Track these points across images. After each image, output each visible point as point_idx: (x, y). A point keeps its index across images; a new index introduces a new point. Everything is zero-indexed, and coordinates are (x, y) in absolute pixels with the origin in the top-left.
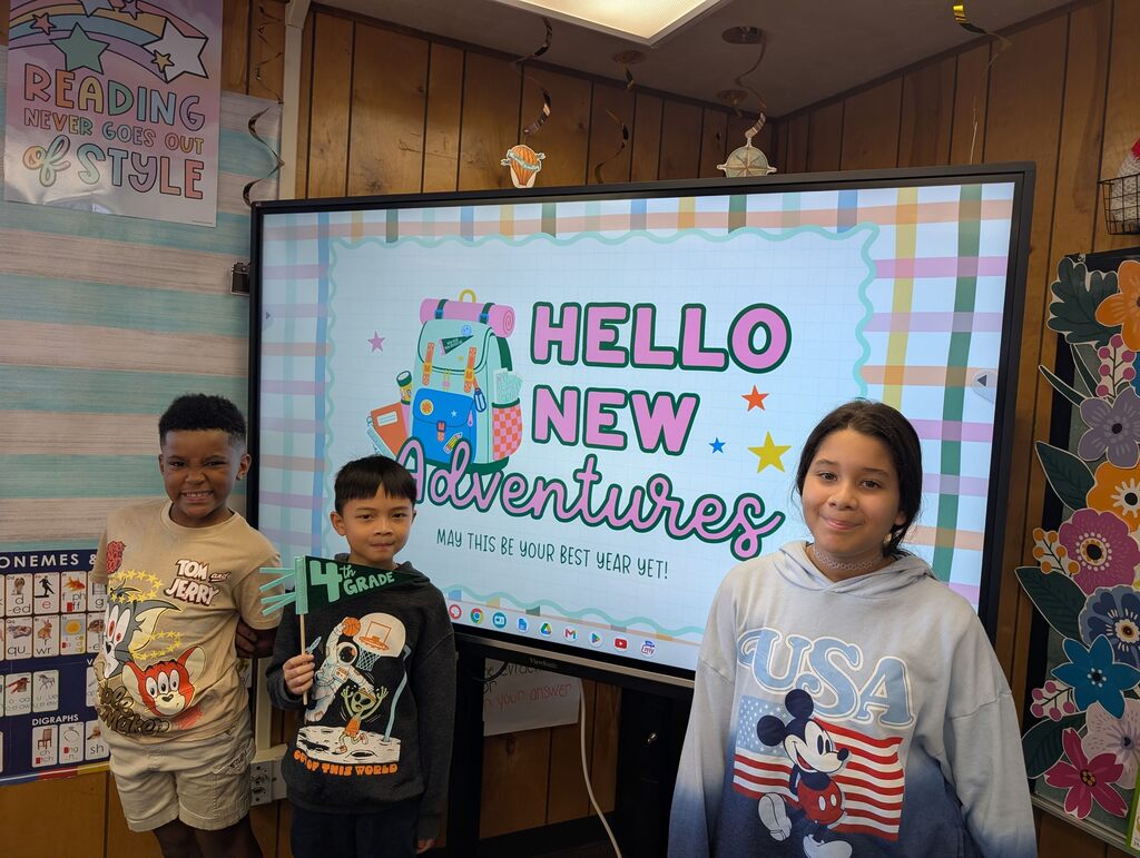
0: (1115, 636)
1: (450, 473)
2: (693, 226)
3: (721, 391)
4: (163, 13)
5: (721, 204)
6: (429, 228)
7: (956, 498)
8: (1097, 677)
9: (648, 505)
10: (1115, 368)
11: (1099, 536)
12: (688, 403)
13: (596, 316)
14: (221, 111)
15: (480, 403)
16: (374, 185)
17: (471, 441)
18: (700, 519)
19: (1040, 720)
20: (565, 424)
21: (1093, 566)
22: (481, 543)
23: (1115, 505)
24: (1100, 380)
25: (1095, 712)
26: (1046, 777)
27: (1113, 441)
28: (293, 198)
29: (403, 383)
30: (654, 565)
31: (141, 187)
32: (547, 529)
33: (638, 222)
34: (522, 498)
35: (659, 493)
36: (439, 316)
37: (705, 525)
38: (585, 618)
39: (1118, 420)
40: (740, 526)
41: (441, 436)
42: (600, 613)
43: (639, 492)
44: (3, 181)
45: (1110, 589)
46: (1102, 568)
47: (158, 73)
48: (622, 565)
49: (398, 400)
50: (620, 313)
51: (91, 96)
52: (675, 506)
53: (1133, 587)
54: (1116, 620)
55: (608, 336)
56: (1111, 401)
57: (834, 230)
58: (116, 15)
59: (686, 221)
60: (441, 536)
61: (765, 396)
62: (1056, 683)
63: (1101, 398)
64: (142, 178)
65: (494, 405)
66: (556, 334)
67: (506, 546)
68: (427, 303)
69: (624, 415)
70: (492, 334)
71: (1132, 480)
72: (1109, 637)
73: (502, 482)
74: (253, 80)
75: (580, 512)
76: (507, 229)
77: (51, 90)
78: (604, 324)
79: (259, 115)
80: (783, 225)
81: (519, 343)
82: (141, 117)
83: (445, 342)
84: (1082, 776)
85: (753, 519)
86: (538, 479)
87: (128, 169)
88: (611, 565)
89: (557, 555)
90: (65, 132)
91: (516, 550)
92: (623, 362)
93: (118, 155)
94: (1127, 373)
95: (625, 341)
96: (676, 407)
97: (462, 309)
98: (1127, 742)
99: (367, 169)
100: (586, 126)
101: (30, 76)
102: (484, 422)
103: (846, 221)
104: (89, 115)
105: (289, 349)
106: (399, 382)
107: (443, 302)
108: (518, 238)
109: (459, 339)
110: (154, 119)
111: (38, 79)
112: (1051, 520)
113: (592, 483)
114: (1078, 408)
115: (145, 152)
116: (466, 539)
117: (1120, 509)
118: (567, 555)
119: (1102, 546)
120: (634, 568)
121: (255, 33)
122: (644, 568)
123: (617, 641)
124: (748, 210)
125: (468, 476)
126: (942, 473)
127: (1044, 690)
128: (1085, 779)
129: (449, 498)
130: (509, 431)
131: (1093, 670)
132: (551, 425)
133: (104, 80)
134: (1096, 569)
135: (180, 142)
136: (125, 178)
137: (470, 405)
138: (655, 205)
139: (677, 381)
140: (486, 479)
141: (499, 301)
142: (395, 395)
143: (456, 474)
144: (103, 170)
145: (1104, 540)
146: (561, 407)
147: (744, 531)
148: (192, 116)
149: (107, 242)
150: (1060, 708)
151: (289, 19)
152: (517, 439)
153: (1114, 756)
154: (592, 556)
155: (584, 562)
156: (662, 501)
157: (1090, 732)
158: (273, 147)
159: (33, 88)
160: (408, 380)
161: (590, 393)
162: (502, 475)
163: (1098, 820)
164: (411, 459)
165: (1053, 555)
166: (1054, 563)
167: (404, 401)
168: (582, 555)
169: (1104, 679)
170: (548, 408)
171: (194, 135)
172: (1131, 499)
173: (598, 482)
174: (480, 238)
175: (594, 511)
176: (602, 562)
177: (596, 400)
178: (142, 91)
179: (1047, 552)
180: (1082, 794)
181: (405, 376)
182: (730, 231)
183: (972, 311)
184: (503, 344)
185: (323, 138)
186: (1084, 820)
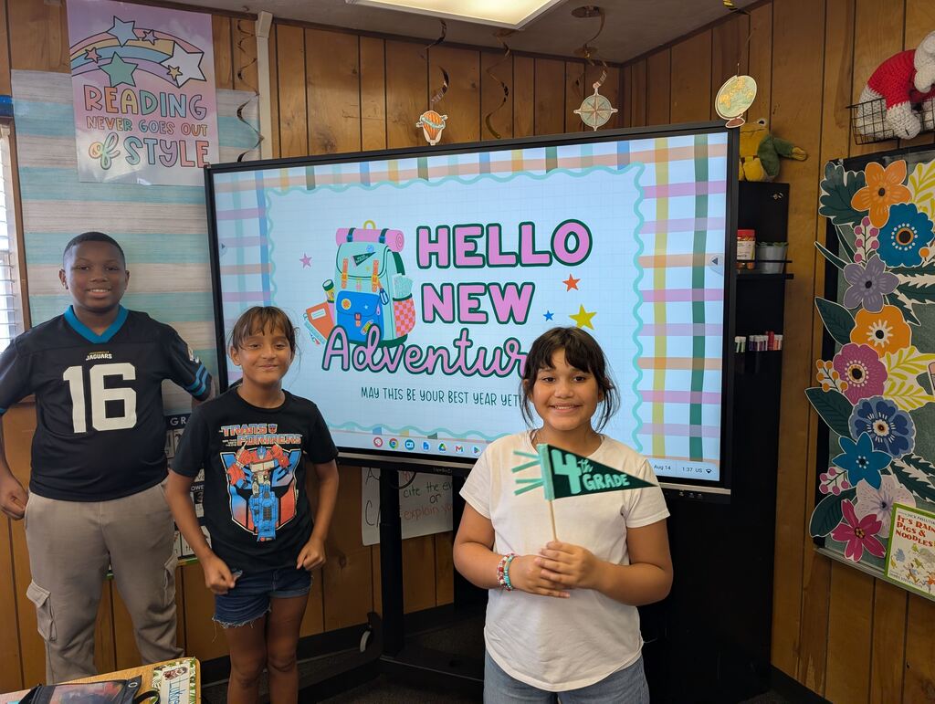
0: (873, 432)
1: (367, 347)
2: (522, 170)
3: (548, 280)
4: (173, 38)
5: (540, 153)
6: (338, 179)
7: (703, 338)
8: (862, 462)
9: (505, 359)
10: (866, 241)
11: (860, 362)
12: (527, 289)
13: (461, 234)
14: (217, 103)
15: (384, 299)
17: (380, 326)
19: (826, 495)
20: (445, 310)
21: (856, 384)
22: (393, 394)
23: (869, 339)
24: (856, 250)
25: (863, 486)
26: (832, 535)
27: (866, 294)
28: (271, 158)
29: (328, 288)
30: (513, 399)
31: (168, 163)
32: (439, 381)
33: (485, 169)
34: (418, 362)
35: (512, 350)
36: (350, 240)
38: (468, 437)
39: (869, 279)
41: (358, 323)
42: (478, 433)
43: (498, 351)
44: (77, 169)
45: (868, 399)
46: (863, 385)
48: (491, 400)
49: (326, 300)
50: (477, 231)
51: (129, 103)
53: (883, 396)
54: (873, 421)
55: (470, 247)
56: (864, 265)
57: (616, 168)
58: (140, 43)
59: (517, 167)
60: (364, 392)
61: (578, 280)
62: (835, 468)
63: (857, 263)
64: (168, 157)
65: (394, 299)
66: (433, 248)
67: (410, 395)
68: (340, 232)
69: (485, 300)
70: (389, 250)
71: (880, 321)
72: (870, 433)
73: (404, 352)
74: (237, 79)
75: (460, 368)
76: (394, 177)
77: (103, 102)
78: (467, 239)
79: (244, 105)
80: (583, 166)
81: (408, 255)
82: (164, 114)
83: (355, 258)
84: (855, 532)
86: (429, 347)
87: (159, 152)
88: (483, 401)
89: (446, 398)
90: (115, 130)
91: (417, 397)
92: (481, 264)
93: (151, 142)
94: (874, 244)
95: (481, 250)
96: (519, 292)
97: (366, 234)
98: (884, 505)
99: (321, 134)
100: (478, 85)
101: (88, 94)
102: (388, 312)
103: (623, 162)
104: (129, 117)
105: (241, 269)
106: (325, 287)
107: (351, 230)
108: (401, 183)
109: (366, 255)
110: (173, 114)
111: (93, 95)
112: (828, 354)
113: (466, 347)
114: (843, 272)
115: (168, 139)
116: (382, 391)
117: (873, 341)
118: (453, 397)
119: (862, 369)
120: (499, 401)
121: (236, 45)
122: (507, 401)
124: (558, 157)
125: (380, 349)
126: (694, 322)
127: (828, 474)
128: (858, 534)
129: (368, 365)
130: (406, 316)
131: (860, 457)
132: (435, 310)
133: (136, 90)
134: (859, 386)
135: (191, 128)
136: (157, 159)
137: (378, 300)
138: (496, 156)
139: (519, 275)
140: (393, 350)
141: (392, 228)
143: (371, 349)
144: (142, 153)
145: (863, 365)
146: (441, 298)
148: (198, 109)
149: (149, 204)
150: (839, 486)
151: (258, 32)
152: (412, 322)
153: (876, 515)
154: (470, 396)
155: (464, 401)
156: (514, 356)
157: (859, 501)
158: (254, 124)
159: (91, 102)
160: (331, 286)
161: (461, 287)
162: (404, 346)
163: (867, 561)
164: (338, 341)
165: (830, 378)
166: (831, 384)
167: (329, 301)
168: (463, 396)
169: (867, 463)
170: (432, 299)
171: (200, 123)
172: (880, 334)
173: (470, 346)
174: (375, 184)
175: (469, 367)
176: (477, 399)
177: (465, 291)
178: (163, 96)
179: (826, 375)
180: (856, 545)
181: (330, 282)
182: (547, 172)
183: (706, 217)
184: (397, 256)
185: (289, 115)
186: (859, 563)
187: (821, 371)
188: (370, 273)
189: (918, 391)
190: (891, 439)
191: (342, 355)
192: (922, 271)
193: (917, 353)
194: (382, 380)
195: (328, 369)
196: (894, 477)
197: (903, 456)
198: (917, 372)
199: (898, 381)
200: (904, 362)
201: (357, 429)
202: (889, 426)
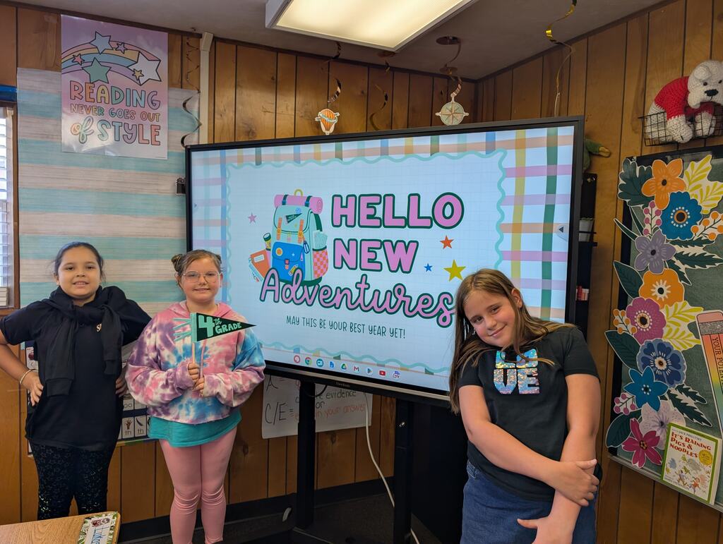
0: (655, 367)
1: (292, 286)
2: (412, 153)
3: (429, 239)
4: (139, 49)
5: (427, 141)
6: (277, 158)
7: (550, 292)
8: (646, 389)
9: (394, 300)
10: (652, 219)
11: (646, 312)
12: (413, 246)
13: (364, 201)
14: (168, 98)
15: (306, 249)
17: (302, 269)
18: (421, 306)
19: (619, 415)
20: (351, 259)
21: (643, 329)
22: (309, 322)
23: (653, 295)
24: (644, 226)
25: (646, 408)
26: (623, 446)
27: (652, 259)
28: (206, 143)
29: (266, 239)
30: (398, 331)
31: (129, 139)
32: (343, 314)
33: (384, 152)
34: (330, 298)
35: (399, 293)
36: (284, 204)
37: (423, 309)
38: (365, 360)
39: (654, 248)
40: (441, 309)
41: (287, 267)
42: (370, 357)
43: (389, 293)
44: (61, 142)
45: (652, 341)
46: (648, 329)
47: (136, 81)
48: (382, 332)
49: (264, 248)
50: (377, 199)
51: (103, 95)
52: (407, 300)
53: (662, 339)
54: (655, 358)
55: (371, 211)
56: (650, 238)
57: (484, 153)
58: (114, 52)
59: (409, 151)
60: (289, 319)
61: (452, 241)
62: (626, 394)
63: (645, 236)
64: (130, 136)
65: (314, 250)
66: (344, 211)
67: (322, 324)
68: (277, 197)
69: (380, 253)
70: (312, 212)
71: (661, 281)
72: (652, 367)
73: (319, 290)
74: (184, 81)
75: (359, 305)
76: (317, 157)
77: (83, 94)
78: (369, 205)
79: (188, 100)
80: (458, 151)
81: (325, 216)
82: (128, 104)
83: (287, 217)
84: (640, 444)
85: (447, 306)
86: (337, 288)
87: (123, 132)
88: (376, 332)
90: (91, 115)
91: (327, 326)
92: (379, 225)
93: (117, 125)
94: (658, 222)
95: (379, 214)
96: (407, 248)
97: (295, 199)
98: (662, 424)
99: (245, 124)
100: (366, 92)
101: (73, 87)
102: (309, 259)
103: (490, 148)
104: (102, 105)
105: (207, 223)
106: (264, 239)
107: (286, 196)
108: (323, 161)
109: (295, 215)
110: (135, 105)
111: (76, 88)
112: (622, 305)
113: (365, 289)
114: (634, 242)
115: (130, 122)
116: (301, 320)
117: (656, 296)
118: (353, 327)
119: (647, 318)
120: (388, 333)
121: (185, 56)
122: (393, 333)
123: (381, 372)
124: (440, 144)
125: (301, 287)
126: (542, 278)
127: (620, 398)
128: (642, 446)
129: (292, 299)
130: (322, 263)
131: (644, 386)
132: (343, 259)
133: (109, 86)
135: (148, 116)
136: (121, 136)
137: (301, 250)
138: (393, 143)
139: (407, 234)
140: (311, 289)
141: (315, 195)
142: (263, 246)
143: (295, 286)
144: (110, 132)
145: (648, 314)
146: (348, 250)
147: (443, 312)
148: (154, 102)
149: (113, 171)
150: (629, 407)
151: (202, 47)
152: (326, 267)
153: (655, 432)
154: (366, 328)
155: (362, 330)
156: (401, 298)
157: (643, 420)
158: (196, 115)
159: (74, 93)
160: (269, 238)
161: (363, 242)
162: (319, 286)
163: (648, 467)
164: (272, 280)
165: (623, 323)
166: (624, 328)
167: (267, 249)
168: (361, 327)
169: (650, 390)
170: (341, 251)
171: (155, 112)
172: (661, 291)
173: (368, 289)
174: (304, 162)
175: (366, 304)
176: (372, 330)
177: (366, 245)
178: (128, 90)
179: (621, 322)
180: (640, 454)
181: (268, 236)
182: (431, 155)
183: (555, 193)
184: (317, 217)
185: (222, 109)
186: (642, 468)
187: (617, 318)
188: (297, 229)
189: (689, 336)
190: (668, 372)
191: (274, 291)
192: (693, 243)
193: (688, 306)
194: (302, 311)
195: (264, 300)
196: (670, 402)
197: (677, 385)
198: (688, 321)
199: (674, 327)
200: (679, 313)
201: (283, 349)
202: (667, 362)
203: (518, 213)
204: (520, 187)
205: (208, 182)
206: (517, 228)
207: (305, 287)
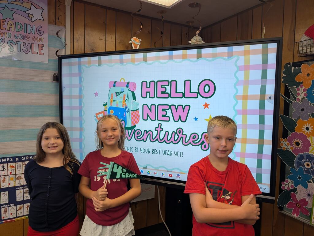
0: (304, 166)
2: (187, 58)
3: (196, 104)
5: (194, 52)
6: (110, 61)
7: (263, 131)
8: (300, 178)
9: (177, 137)
10: (301, 93)
11: (299, 139)
12: (187, 108)
13: (160, 84)
14: (48, 30)
15: (127, 110)
16: (92, 50)
17: (125, 121)
18: (192, 140)
19: (284, 190)
20: (152, 115)
21: (297, 148)
22: (129, 149)
23: (303, 131)
24: (297, 97)
25: (300, 187)
26: (286, 206)
27: (302, 113)
28: (70, 54)
29: (105, 105)
30: (179, 153)
31: (26, 52)
32: (148, 144)
33: (171, 57)
34: (140, 136)
35: (180, 133)
36: (114, 86)
37: (193, 141)
38: (160, 169)
39: (303, 108)
40: (203, 141)
42: (164, 167)
43: (174, 133)
45: (303, 154)
46: (300, 148)
47: (30, 20)
48: (170, 154)
49: (104, 110)
50: (167, 83)
51: (11, 26)
52: (184, 136)
53: (309, 153)
54: (305, 162)
55: (163, 90)
56: (301, 102)
57: (227, 58)
58: (17, 3)
59: (184, 57)
61: (209, 105)
62: (288, 180)
63: (298, 102)
64: (26, 50)
65: (131, 110)
66: (148, 90)
67: (136, 150)
68: (110, 82)
69: (169, 112)
70: (130, 90)
71: (308, 124)
72: (303, 167)
73: (135, 132)
74: (57, 21)
75: (157, 139)
76: (133, 61)
78: (162, 86)
79: (59, 31)
80: (212, 57)
81: (138, 93)
82: (25, 32)
83: (116, 93)
86: (145, 130)
87: (22, 47)
88: (167, 154)
89: (151, 152)
90: (4, 37)
91: (139, 151)
92: (168, 97)
93: (19, 43)
94: (305, 95)
95: (168, 91)
96: (184, 109)
97: (121, 84)
98: (309, 195)
99: (90, 45)
102: (129, 115)
103: (230, 55)
104: (10, 32)
105: (71, 97)
106: (103, 105)
107: (115, 82)
108: (136, 63)
109: (121, 92)
110: (29, 32)
112: (285, 135)
113: (160, 131)
114: (292, 105)
115: (27, 42)
117: (305, 132)
118: (154, 151)
119: (300, 142)
120: (173, 154)
121: (57, 7)
122: (176, 154)
123: (169, 175)
124: (202, 53)
126: (259, 124)
127: (285, 182)
128: (297, 206)
130: (136, 117)
131: (299, 176)
132: (148, 115)
133: (14, 22)
135: (37, 39)
136: (21, 49)
137: (124, 111)
138: (175, 53)
139: (184, 102)
140: (130, 131)
141: (131, 81)
142: (102, 109)
144: (15, 48)
145: (300, 140)
146: (151, 110)
147: (204, 143)
148: (40, 32)
149: (17, 68)
150: (290, 187)
151: (66, 3)
152: (138, 120)
153: (305, 199)
154: (161, 152)
155: (159, 153)
156: (180, 135)
157: (298, 193)
158: (63, 39)
160: (106, 104)
161: (159, 106)
162: (134, 130)
163: (302, 217)
165: (286, 145)
166: (286, 147)
168: (158, 151)
169: (302, 178)
170: (147, 111)
171: (41, 37)
172: (307, 129)
173: (162, 131)
175: (161, 139)
176: (164, 153)
177: (160, 108)
178: (25, 25)
179: (284, 144)
180: (297, 210)
181: (105, 103)
182: (197, 59)
183: (267, 79)
184: (133, 93)
185: (78, 37)
186: (298, 217)
187: (282, 142)
188: (122, 100)
190: (312, 169)
202: (311, 164)
203: (246, 90)
204: (247, 76)
205: (71, 75)
206: (245, 98)
207: (127, 130)
